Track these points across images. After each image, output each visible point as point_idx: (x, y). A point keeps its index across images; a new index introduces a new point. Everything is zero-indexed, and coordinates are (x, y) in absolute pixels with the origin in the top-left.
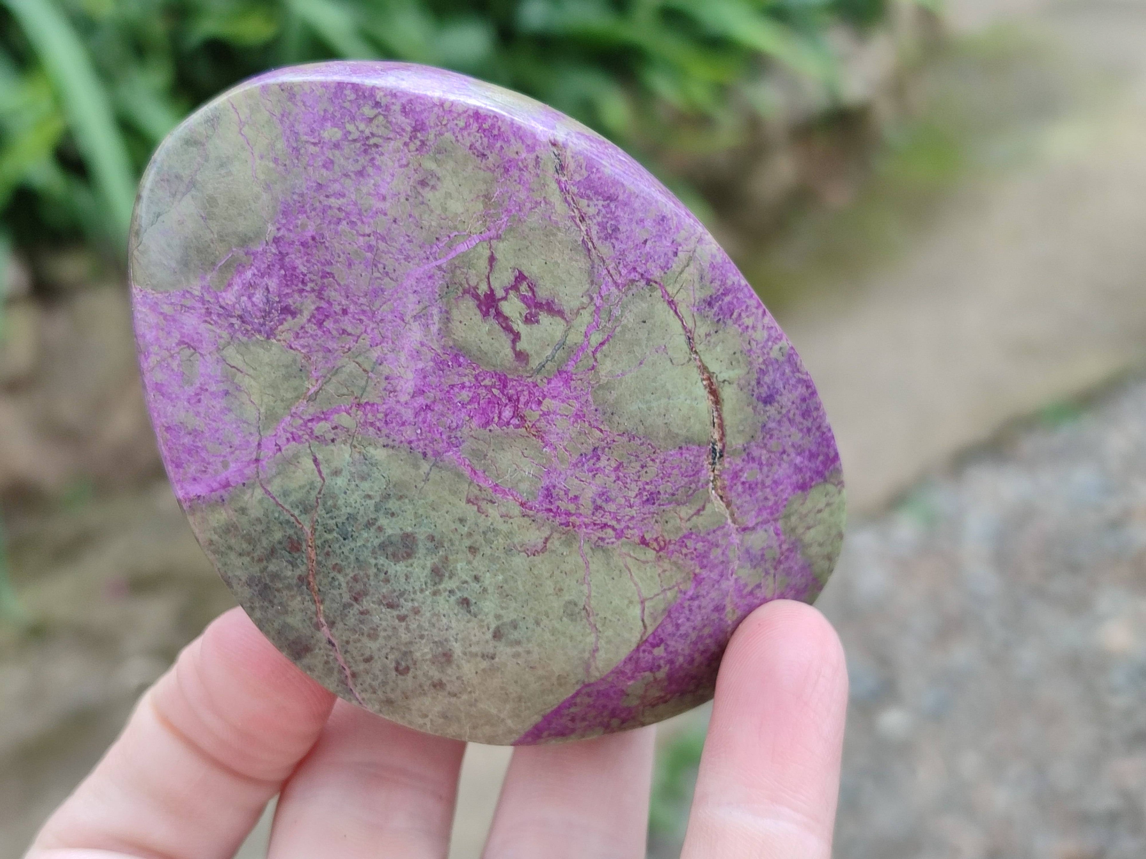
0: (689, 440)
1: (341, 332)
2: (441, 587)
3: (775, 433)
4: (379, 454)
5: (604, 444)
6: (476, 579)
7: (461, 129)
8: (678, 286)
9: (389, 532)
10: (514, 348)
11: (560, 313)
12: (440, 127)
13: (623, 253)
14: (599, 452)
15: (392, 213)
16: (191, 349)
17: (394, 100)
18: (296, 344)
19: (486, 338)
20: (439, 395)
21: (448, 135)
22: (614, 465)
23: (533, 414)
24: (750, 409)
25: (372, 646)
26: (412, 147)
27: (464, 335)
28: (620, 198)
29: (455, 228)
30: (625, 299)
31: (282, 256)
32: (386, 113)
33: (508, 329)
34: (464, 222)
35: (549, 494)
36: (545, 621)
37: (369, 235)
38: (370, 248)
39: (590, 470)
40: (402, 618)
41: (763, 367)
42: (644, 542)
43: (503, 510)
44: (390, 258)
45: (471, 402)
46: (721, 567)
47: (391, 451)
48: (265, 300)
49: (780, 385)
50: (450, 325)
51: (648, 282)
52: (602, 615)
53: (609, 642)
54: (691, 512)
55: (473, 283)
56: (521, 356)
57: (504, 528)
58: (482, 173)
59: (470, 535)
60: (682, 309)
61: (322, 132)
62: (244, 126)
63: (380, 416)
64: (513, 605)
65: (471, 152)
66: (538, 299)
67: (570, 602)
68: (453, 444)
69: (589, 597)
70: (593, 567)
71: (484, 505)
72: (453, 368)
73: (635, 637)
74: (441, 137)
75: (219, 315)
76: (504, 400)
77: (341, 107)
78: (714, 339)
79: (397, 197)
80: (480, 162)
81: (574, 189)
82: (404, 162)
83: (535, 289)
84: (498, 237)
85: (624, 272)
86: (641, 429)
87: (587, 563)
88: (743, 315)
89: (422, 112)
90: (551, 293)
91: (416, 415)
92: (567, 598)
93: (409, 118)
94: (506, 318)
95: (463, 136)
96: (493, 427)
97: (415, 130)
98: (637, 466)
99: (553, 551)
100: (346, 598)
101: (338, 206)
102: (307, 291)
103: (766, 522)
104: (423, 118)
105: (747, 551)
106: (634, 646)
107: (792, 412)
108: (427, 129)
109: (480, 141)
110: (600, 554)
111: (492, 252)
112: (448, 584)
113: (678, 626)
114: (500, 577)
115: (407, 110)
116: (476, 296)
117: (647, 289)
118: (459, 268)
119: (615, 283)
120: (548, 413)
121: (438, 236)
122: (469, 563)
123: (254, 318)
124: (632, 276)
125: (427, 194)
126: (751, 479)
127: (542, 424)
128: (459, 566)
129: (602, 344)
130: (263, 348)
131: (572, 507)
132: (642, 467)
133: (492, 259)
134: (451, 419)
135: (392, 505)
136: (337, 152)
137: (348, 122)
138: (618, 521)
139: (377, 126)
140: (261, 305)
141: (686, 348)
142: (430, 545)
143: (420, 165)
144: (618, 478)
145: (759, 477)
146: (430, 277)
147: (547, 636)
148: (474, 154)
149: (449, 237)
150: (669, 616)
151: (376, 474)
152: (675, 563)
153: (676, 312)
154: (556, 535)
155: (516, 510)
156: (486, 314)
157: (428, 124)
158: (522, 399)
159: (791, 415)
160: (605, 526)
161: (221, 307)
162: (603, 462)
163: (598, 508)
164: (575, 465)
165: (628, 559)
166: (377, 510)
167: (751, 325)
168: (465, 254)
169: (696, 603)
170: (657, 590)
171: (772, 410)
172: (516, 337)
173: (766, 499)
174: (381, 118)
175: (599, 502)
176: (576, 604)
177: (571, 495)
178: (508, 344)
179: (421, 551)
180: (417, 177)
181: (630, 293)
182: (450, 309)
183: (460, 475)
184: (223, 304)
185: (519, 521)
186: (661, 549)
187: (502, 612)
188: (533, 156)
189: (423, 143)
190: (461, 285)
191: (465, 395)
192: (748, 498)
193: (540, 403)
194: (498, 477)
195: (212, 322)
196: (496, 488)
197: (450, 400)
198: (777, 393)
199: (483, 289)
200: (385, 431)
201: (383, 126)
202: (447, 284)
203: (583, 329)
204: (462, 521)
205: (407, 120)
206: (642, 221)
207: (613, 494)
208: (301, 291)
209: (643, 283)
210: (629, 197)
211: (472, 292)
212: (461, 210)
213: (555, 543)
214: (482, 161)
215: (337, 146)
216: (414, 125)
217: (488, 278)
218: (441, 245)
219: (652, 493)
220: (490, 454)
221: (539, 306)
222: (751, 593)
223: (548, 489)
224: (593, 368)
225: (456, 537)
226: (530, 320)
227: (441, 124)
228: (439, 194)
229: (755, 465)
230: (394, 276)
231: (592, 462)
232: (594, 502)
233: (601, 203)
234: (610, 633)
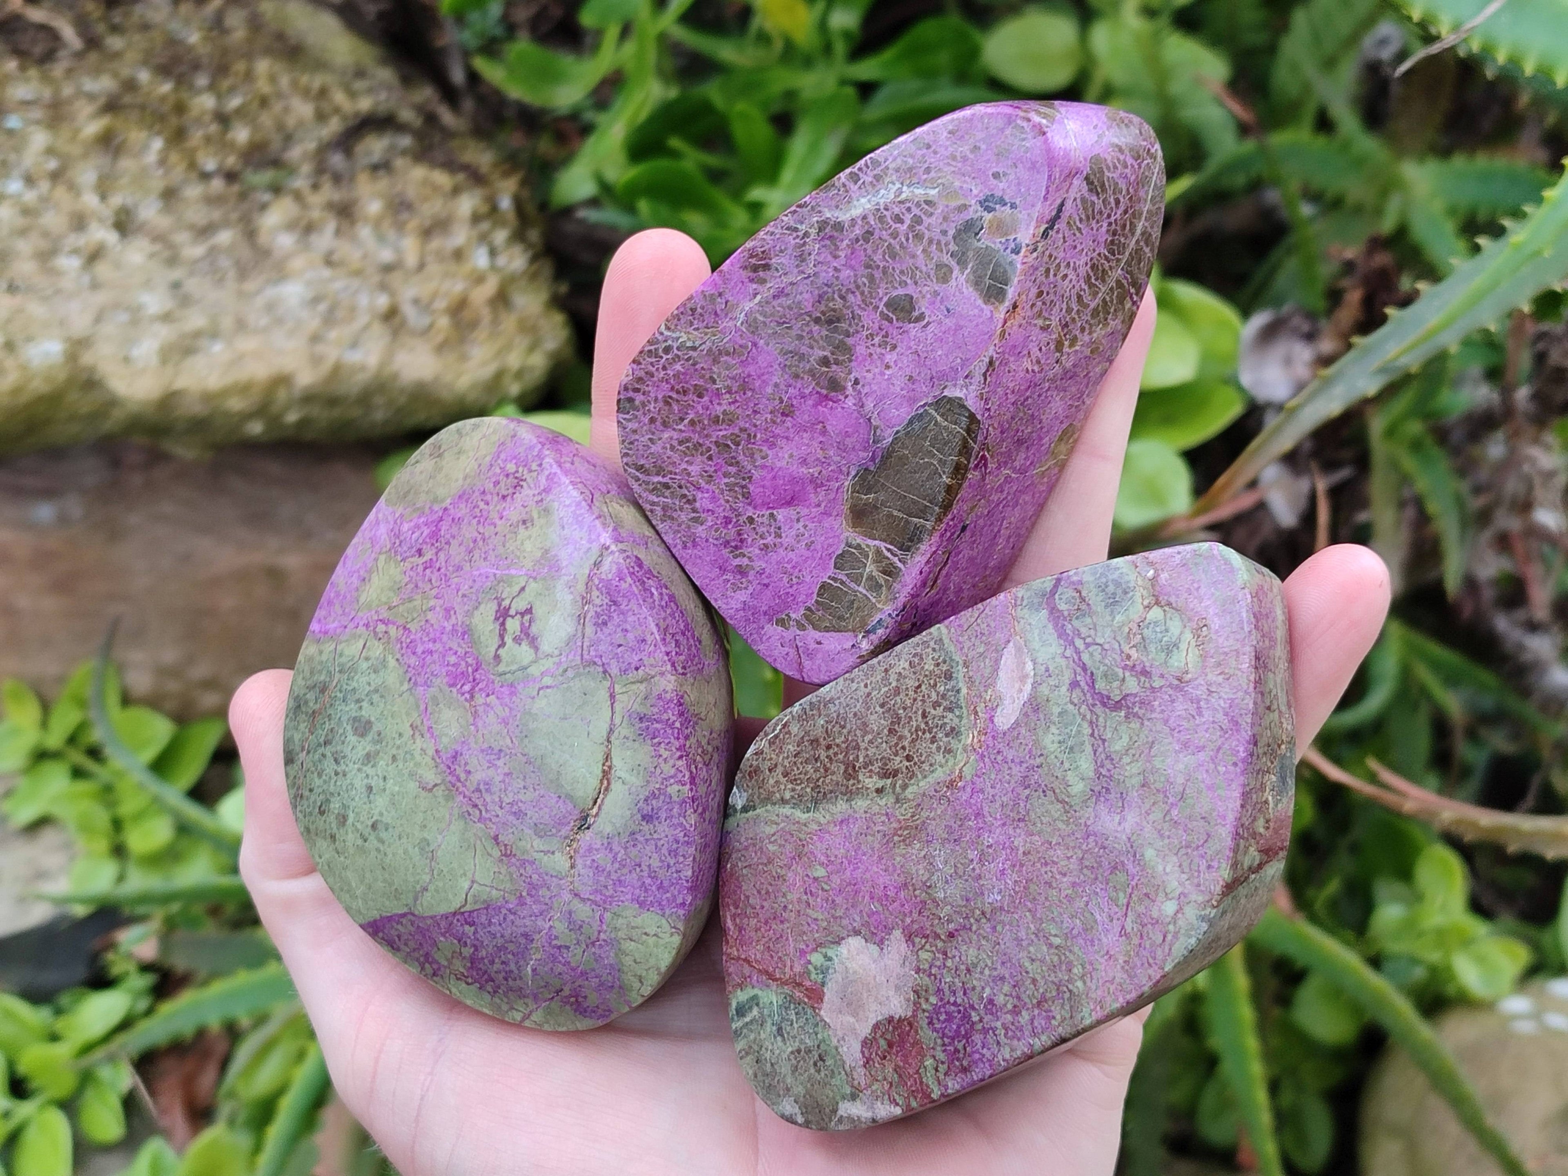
0: (569, 797)
1: (429, 580)
2: (365, 768)
3: (639, 846)
4: (392, 662)
5: (508, 752)
6: (385, 778)
8: (624, 690)
9: (363, 713)
10: (497, 650)
11: (536, 649)
13: (599, 641)
14: (502, 754)
15: (498, 529)
16: (372, 545)
18: (408, 573)
19: (487, 633)
20: (441, 649)
22: (506, 770)
23: (480, 699)
24: (628, 813)
25: (318, 782)
26: (536, 499)
27: (477, 623)
28: (622, 607)
29: (519, 558)
30: (581, 670)
31: (441, 519)
33: (502, 637)
34: (526, 558)
35: (455, 756)
36: (404, 840)
37: (480, 534)
38: (475, 541)
39: (489, 762)
40: (337, 774)
41: (657, 792)
42: (496, 838)
43: (425, 746)
44: (479, 553)
45: (453, 665)
46: (544, 907)
47: (397, 665)
48: (416, 539)
49: (663, 815)
50: (475, 612)
51: (605, 672)
52: (441, 866)
53: (437, 891)
54: (542, 848)
55: (504, 596)
56: (497, 657)
57: (418, 758)
59: (398, 748)
60: (618, 707)
63: (408, 640)
64: (393, 813)
66: (530, 631)
67: (426, 840)
68: (427, 685)
69: (439, 846)
70: (452, 827)
71: (417, 734)
72: (459, 638)
73: (455, 904)
75: (395, 534)
76: (471, 679)
78: (629, 743)
79: (507, 522)
81: (596, 582)
82: (526, 504)
83: (532, 624)
84: (535, 579)
85: (593, 653)
86: (539, 762)
87: (450, 822)
88: (663, 745)
90: (540, 632)
91: (423, 652)
92: (426, 835)
94: (505, 629)
96: (454, 690)
97: (544, 490)
98: (522, 784)
99: (435, 797)
100: (322, 740)
101: (481, 509)
102: (434, 547)
103: (595, 902)
105: (570, 913)
106: (452, 910)
107: (662, 842)
110: (462, 823)
111: (526, 585)
112: (368, 769)
113: (490, 923)
114: (397, 789)
116: (499, 605)
117: (601, 675)
118: (504, 582)
119: (582, 655)
120: (488, 705)
121: (508, 557)
122: (387, 765)
123: (405, 546)
124: (596, 660)
125: (522, 529)
126: (601, 862)
127: (480, 709)
128: (381, 763)
129: (547, 687)
130: (395, 565)
131: (463, 776)
132: (524, 787)
133: (523, 589)
134: (436, 668)
135: (376, 697)
136: (505, 479)
138: (487, 811)
140: (413, 541)
141: (605, 734)
142: (376, 737)
144: (504, 781)
145: (609, 867)
146: (487, 577)
147: (401, 851)
149: (513, 561)
150: (487, 908)
151: (381, 674)
152: (511, 874)
153: (612, 704)
154: (443, 787)
155: (431, 752)
156: (497, 619)
158: (480, 686)
159: (660, 843)
160: (475, 806)
161: (399, 530)
162: (500, 763)
163: (478, 790)
164: (482, 751)
165: (478, 842)
166: (367, 695)
167: (665, 756)
168: (513, 577)
169: (512, 917)
170: (488, 883)
171: (646, 827)
172: (502, 645)
173: (606, 887)
175: (482, 787)
176: (428, 844)
177: (468, 768)
178: (496, 646)
179: (369, 738)
180: (524, 517)
181: (588, 669)
182: (483, 602)
183: (418, 707)
184: (401, 529)
185: (428, 759)
186: (506, 855)
187: (385, 813)
188: (588, 546)
190: (498, 593)
191: (453, 659)
192: (591, 874)
193: (488, 695)
194: (435, 723)
195: (389, 536)
196: (430, 728)
197: (444, 656)
198: (657, 818)
199: (506, 603)
200: (404, 651)
202: (491, 587)
203: (543, 669)
204: (400, 735)
206: (626, 631)
207: (494, 789)
208: (433, 545)
209: (601, 669)
210: (628, 611)
211: (499, 600)
212: (529, 550)
213: (439, 792)
215: (508, 475)
217: (513, 599)
218: (505, 563)
219: (520, 811)
220: (441, 705)
221: (527, 635)
222: (559, 948)
223: (456, 753)
224: (533, 698)
225: (391, 743)
226: (517, 640)
228: (527, 533)
229: (611, 856)
230: (472, 564)
231: (493, 757)
232: (479, 784)
233: (607, 601)
234: (441, 884)
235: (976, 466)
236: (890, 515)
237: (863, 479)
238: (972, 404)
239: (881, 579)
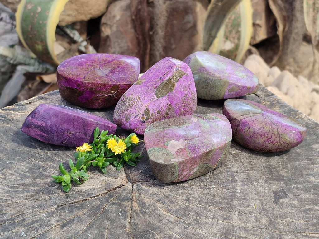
235: (157, 86)
236: (170, 85)
237: (171, 91)
238: (155, 95)
239: (174, 76)
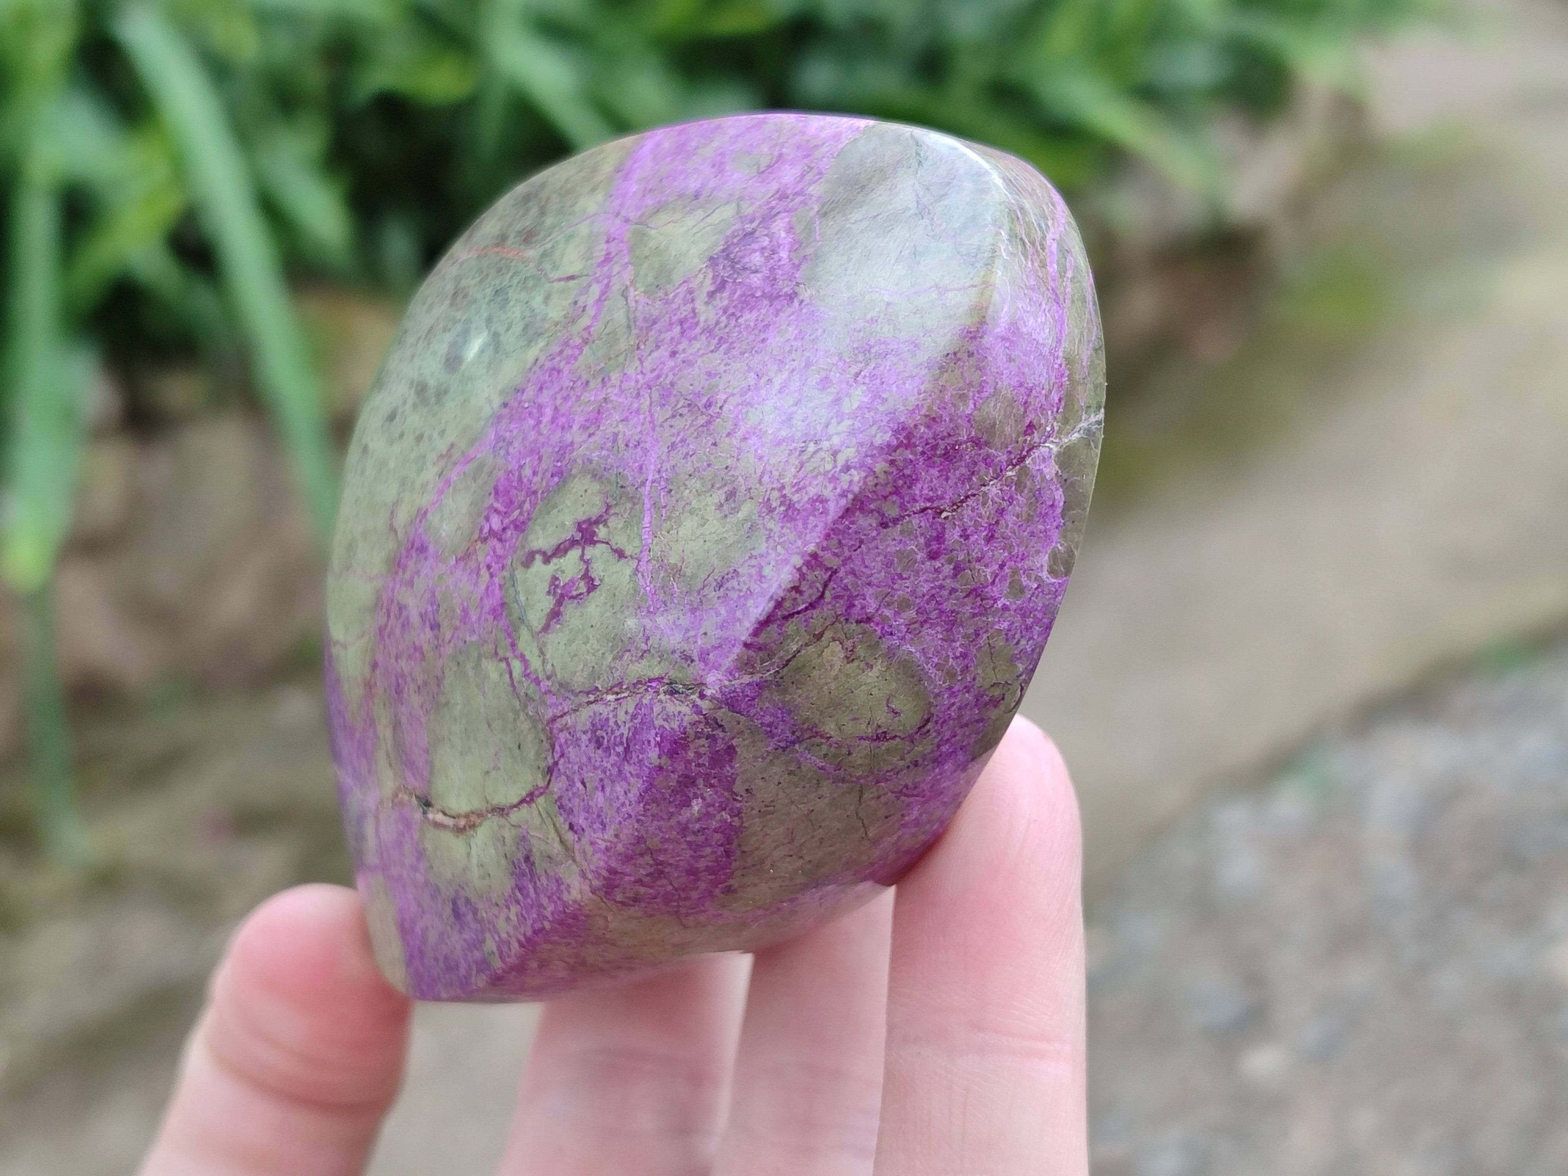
1: (659, 344)
2: (413, 392)
4: (535, 351)
5: (440, 640)
6: (402, 436)
7: (761, 568)
8: (544, 815)
10: (540, 551)
11: (547, 627)
12: (777, 539)
13: (578, 743)
14: (436, 631)
15: (725, 444)
16: (764, 169)
17: (838, 491)
18: (684, 288)
19: (561, 518)
20: (541, 440)
21: (763, 547)
22: (425, 648)
23: (484, 554)
26: (775, 495)
27: (574, 490)
29: (669, 518)
30: (540, 727)
31: (774, 298)
32: (830, 476)
33: (557, 551)
34: (668, 532)
35: (424, 550)
37: (721, 408)
38: (709, 405)
39: (426, 613)
42: (375, 665)
43: (430, 486)
44: (686, 425)
45: (520, 478)
47: (529, 365)
48: (748, 265)
50: (589, 476)
51: (550, 771)
55: (611, 521)
56: (530, 558)
57: (419, 482)
58: (704, 577)
59: (430, 438)
60: (524, 811)
61: (865, 388)
62: (940, 293)
63: (562, 364)
65: (731, 570)
66: (566, 601)
68: (498, 442)
71: (443, 463)
72: (554, 466)
74: (764, 538)
75: (773, 208)
76: (506, 522)
77: (874, 423)
79: (736, 456)
80: (716, 577)
81: (647, 699)
82: (766, 478)
83: (576, 601)
84: (636, 571)
85: (562, 737)
89: (805, 524)
90: (566, 621)
91: (540, 407)
93: (807, 502)
95: (753, 566)
96: (492, 499)
97: (791, 506)
99: (385, 539)
100: (463, 284)
101: (774, 380)
102: (722, 316)
104: (797, 522)
108: (783, 522)
109: (737, 587)
111: (626, 558)
112: (411, 401)
114: (392, 465)
115: (817, 504)
116: (598, 520)
117: (545, 765)
118: (631, 509)
119: (555, 719)
120: (478, 575)
121: (673, 492)
122: (414, 431)
123: (740, 248)
124: (557, 748)
125: (718, 496)
127: (473, 563)
128: (417, 418)
129: (511, 675)
130: (707, 250)
131: (408, 575)
133: (621, 555)
134: (517, 447)
136: (830, 398)
137: (853, 425)
139: (823, 459)
140: (747, 260)
141: (496, 801)
142: (443, 387)
143: (752, 498)
146: (641, 468)
148: (727, 574)
149: (664, 507)
151: (520, 343)
153: (524, 800)
155: (425, 502)
156: (579, 526)
157: (788, 525)
158: (499, 546)
161: (778, 213)
162: (427, 632)
163: (401, 611)
164: (434, 594)
168: (640, 521)
172: (547, 559)
174: (829, 467)
177: (415, 578)
178: (545, 545)
180: (742, 489)
181: (544, 737)
182: (602, 482)
183: (473, 442)
184: (780, 216)
185: (417, 503)
189: (771, 510)
190: (616, 504)
191: (527, 473)
193: (489, 567)
194: (455, 489)
195: (772, 199)
196: (448, 484)
197: (532, 452)
199: (601, 532)
200: (548, 365)
201: (819, 466)
202: (625, 487)
203: (528, 654)
204: (443, 432)
205: (806, 499)
207: (406, 636)
209: (551, 761)
211: (604, 516)
212: (682, 532)
213: (390, 544)
214: (716, 580)
215: (837, 401)
216: (796, 506)
217: (607, 543)
218: (662, 493)
220: (474, 487)
221: (561, 601)
223: (427, 550)
224: (496, 654)
225: (435, 421)
226: (554, 583)
227: (779, 544)
228: (711, 510)
230: (666, 425)
231: (431, 617)
